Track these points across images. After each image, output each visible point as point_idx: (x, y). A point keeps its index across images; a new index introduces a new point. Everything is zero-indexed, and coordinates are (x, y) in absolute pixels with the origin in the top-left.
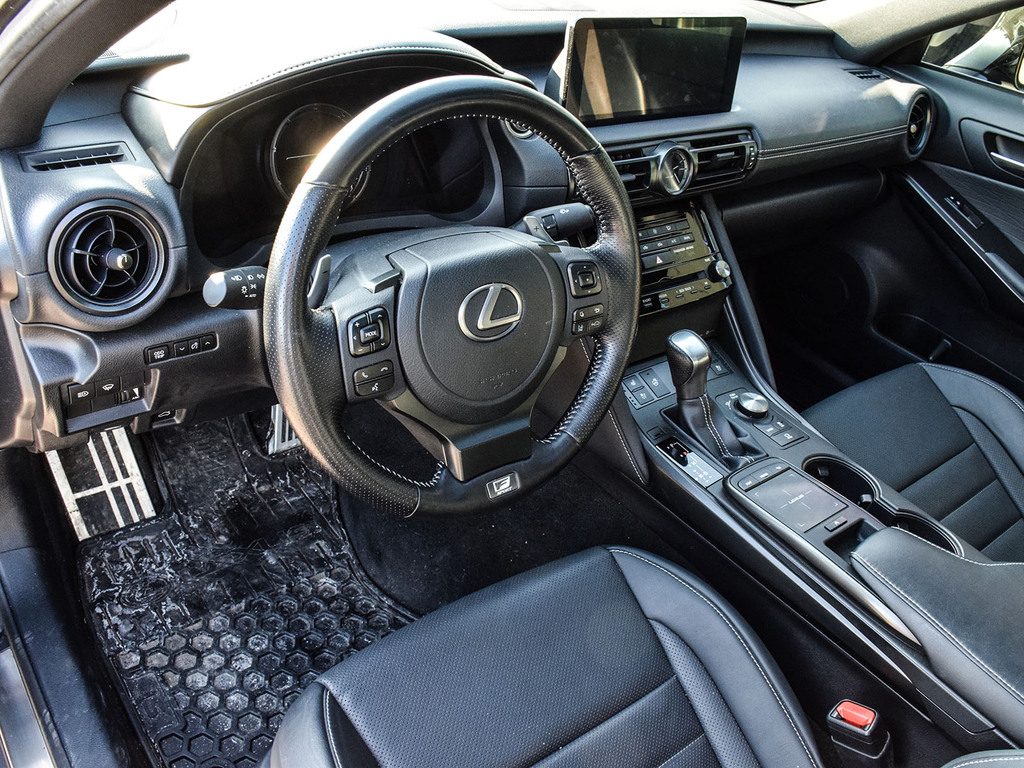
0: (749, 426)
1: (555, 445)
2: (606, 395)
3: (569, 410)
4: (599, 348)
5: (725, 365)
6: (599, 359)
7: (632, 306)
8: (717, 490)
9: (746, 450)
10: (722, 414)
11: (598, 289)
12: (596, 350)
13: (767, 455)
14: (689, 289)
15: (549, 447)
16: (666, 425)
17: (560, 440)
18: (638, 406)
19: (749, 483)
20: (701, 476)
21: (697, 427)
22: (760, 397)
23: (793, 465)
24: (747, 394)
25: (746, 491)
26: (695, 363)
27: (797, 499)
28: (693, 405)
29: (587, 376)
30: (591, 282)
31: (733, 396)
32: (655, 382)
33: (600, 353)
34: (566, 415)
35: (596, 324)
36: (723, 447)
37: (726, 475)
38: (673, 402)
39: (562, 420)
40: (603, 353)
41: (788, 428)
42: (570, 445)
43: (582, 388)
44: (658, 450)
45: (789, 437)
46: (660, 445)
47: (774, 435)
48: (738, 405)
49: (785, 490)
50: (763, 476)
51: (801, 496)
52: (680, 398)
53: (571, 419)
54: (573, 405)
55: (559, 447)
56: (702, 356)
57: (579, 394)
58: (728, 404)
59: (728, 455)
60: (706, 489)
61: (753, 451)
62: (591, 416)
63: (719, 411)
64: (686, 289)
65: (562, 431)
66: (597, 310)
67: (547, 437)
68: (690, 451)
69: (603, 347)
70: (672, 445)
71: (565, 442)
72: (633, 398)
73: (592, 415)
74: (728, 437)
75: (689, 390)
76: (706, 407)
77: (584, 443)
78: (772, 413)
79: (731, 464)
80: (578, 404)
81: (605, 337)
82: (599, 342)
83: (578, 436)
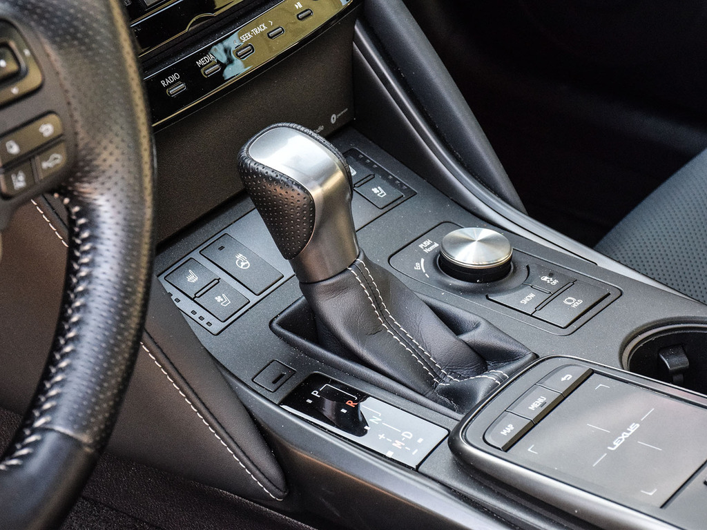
0: (479, 303)
1: (34, 466)
2: (123, 319)
3: (47, 376)
4: (79, 215)
5: (392, 182)
6: (85, 241)
7: (129, 101)
8: (442, 466)
9: (485, 357)
10: (411, 294)
11: (33, 79)
12: (72, 223)
13: (536, 356)
14: (262, 28)
15: (21, 475)
16: (293, 352)
17: (44, 452)
18: (217, 326)
19: (508, 430)
20: (398, 444)
21: (361, 336)
22: (487, 233)
23: (598, 363)
24: (457, 233)
25: (507, 448)
26: (317, 193)
27: (624, 436)
28: (338, 289)
29: (69, 287)
30: (13, 67)
31: (428, 246)
32: (242, 262)
33: (83, 227)
34: (41, 390)
35: (53, 162)
36: (431, 367)
37: (452, 425)
38: (293, 296)
39: (35, 404)
40: (92, 225)
41: (569, 284)
42: (71, 456)
43: (64, 318)
44: (290, 415)
45: (574, 303)
46: (287, 401)
47: (540, 307)
48: (444, 265)
49: (593, 424)
50: (535, 405)
51: (633, 428)
52: (307, 282)
53: (58, 396)
54: (52, 362)
55: (45, 470)
56: (326, 174)
57: (61, 332)
58: (421, 265)
59: (449, 381)
60: (416, 470)
61: (503, 356)
62: (101, 376)
63: (402, 289)
64: (257, 31)
65: (44, 430)
66: (47, 129)
67: (10, 453)
68: (363, 397)
69: (88, 210)
70: (315, 393)
71: (55, 453)
72: (201, 312)
73: (104, 371)
74: (437, 339)
75: (319, 258)
76: (369, 286)
77: (102, 443)
78: (523, 261)
79: (459, 399)
80: (64, 356)
81: (85, 188)
82: (75, 200)
83: (83, 429)
